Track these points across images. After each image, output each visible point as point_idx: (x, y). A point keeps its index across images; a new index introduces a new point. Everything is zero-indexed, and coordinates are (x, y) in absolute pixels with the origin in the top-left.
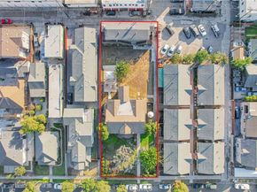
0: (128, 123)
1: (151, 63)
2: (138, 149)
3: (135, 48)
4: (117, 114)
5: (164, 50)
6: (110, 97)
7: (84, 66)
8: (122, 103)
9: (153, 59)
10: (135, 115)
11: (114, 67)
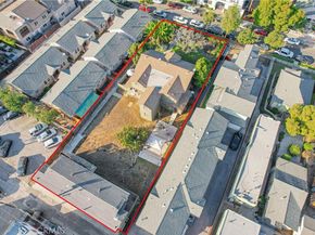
8: (158, 88)
10: (150, 67)
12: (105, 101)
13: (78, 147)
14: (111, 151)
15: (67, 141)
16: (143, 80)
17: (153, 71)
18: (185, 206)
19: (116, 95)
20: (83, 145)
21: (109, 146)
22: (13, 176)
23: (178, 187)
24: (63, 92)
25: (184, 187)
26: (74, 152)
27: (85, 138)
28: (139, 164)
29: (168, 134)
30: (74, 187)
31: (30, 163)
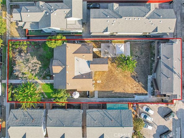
1: (132, 95)
3: (150, 77)
4: (76, 57)
5: (147, 110)
6: (95, 50)
7: (131, 18)
8: (89, 63)
9: (137, 98)
11: (128, 54)
12: (105, 100)
13: (143, 94)
14: (135, 74)
16: (88, 76)
17: (77, 74)
18: (154, 12)
19: (96, 95)
20: (140, 92)
21: (133, 77)
22: (176, 118)
23: (149, 18)
24: (121, 126)
25: (147, 16)
26: (146, 94)
27: (135, 94)
28: (134, 54)
29: (109, 47)
30: (175, 73)
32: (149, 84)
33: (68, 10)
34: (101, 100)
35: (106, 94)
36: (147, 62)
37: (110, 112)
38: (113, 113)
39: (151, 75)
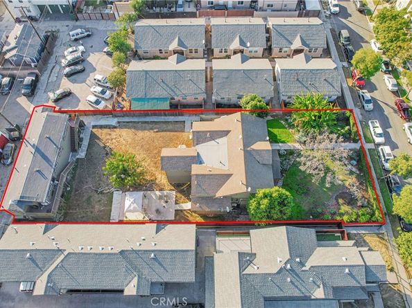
0: (246, 144)
1: (121, 125)
2: (297, 146)
3: (82, 154)
4: (225, 169)
5: (97, 102)
6: (187, 206)
7: (99, 250)
9: (113, 121)
10: (226, 133)
11: (117, 196)
13: (101, 127)
15: (104, 113)
19: (188, 125)
20: (105, 131)
24: (146, 72)
26: (94, 127)
27: (115, 127)
28: (104, 198)
29: (158, 211)
30: (33, 146)
31: (68, 99)
32: (85, 143)
33: (249, 270)
34: (180, 118)
35: (170, 127)
36: (81, 182)
37: (164, 94)
38: (159, 92)
39: (78, 159)
